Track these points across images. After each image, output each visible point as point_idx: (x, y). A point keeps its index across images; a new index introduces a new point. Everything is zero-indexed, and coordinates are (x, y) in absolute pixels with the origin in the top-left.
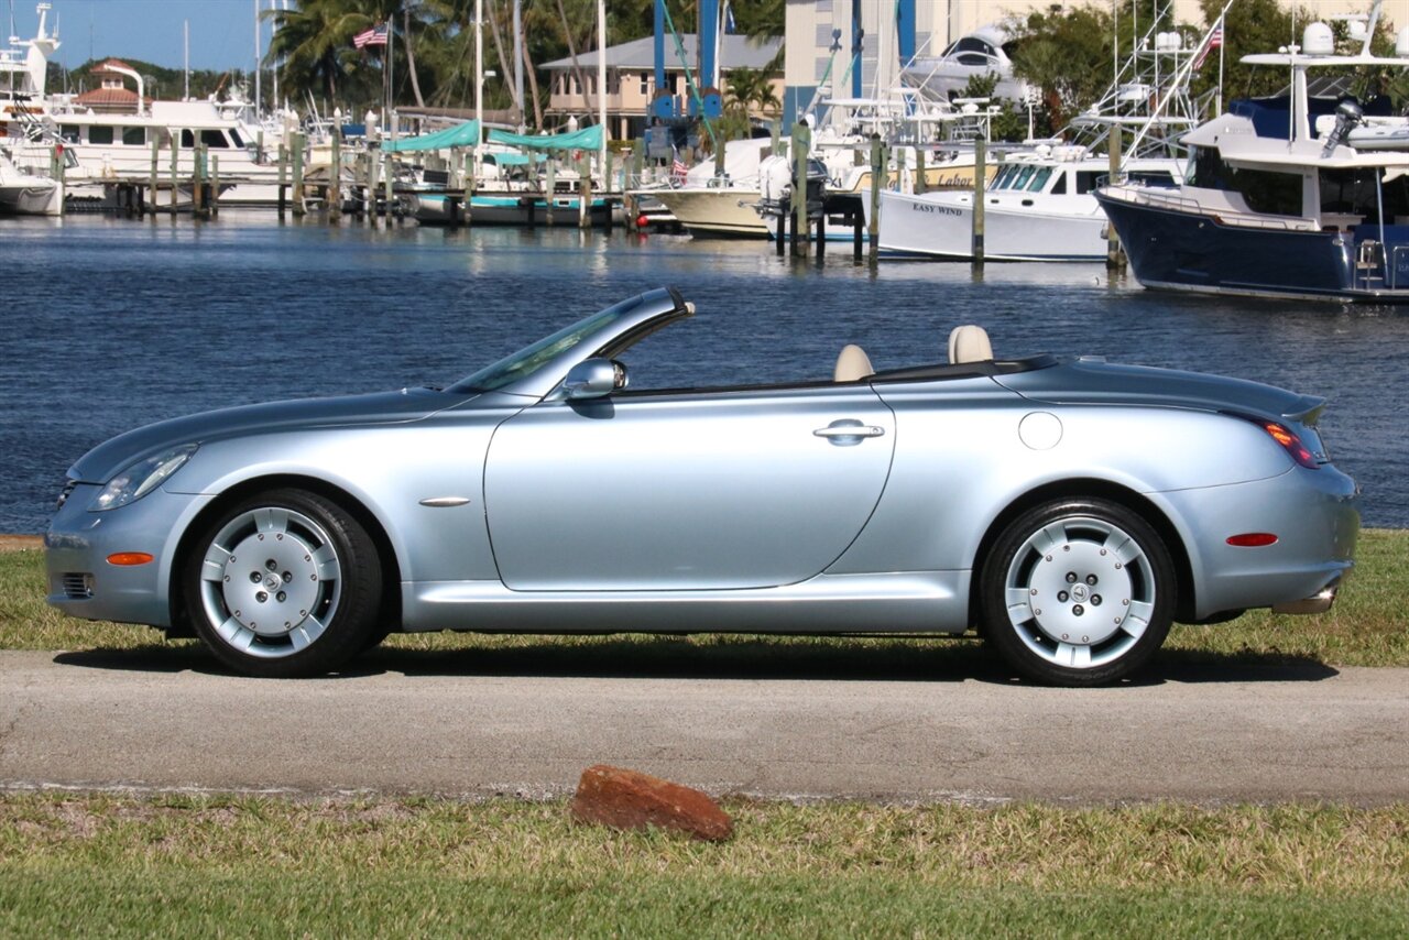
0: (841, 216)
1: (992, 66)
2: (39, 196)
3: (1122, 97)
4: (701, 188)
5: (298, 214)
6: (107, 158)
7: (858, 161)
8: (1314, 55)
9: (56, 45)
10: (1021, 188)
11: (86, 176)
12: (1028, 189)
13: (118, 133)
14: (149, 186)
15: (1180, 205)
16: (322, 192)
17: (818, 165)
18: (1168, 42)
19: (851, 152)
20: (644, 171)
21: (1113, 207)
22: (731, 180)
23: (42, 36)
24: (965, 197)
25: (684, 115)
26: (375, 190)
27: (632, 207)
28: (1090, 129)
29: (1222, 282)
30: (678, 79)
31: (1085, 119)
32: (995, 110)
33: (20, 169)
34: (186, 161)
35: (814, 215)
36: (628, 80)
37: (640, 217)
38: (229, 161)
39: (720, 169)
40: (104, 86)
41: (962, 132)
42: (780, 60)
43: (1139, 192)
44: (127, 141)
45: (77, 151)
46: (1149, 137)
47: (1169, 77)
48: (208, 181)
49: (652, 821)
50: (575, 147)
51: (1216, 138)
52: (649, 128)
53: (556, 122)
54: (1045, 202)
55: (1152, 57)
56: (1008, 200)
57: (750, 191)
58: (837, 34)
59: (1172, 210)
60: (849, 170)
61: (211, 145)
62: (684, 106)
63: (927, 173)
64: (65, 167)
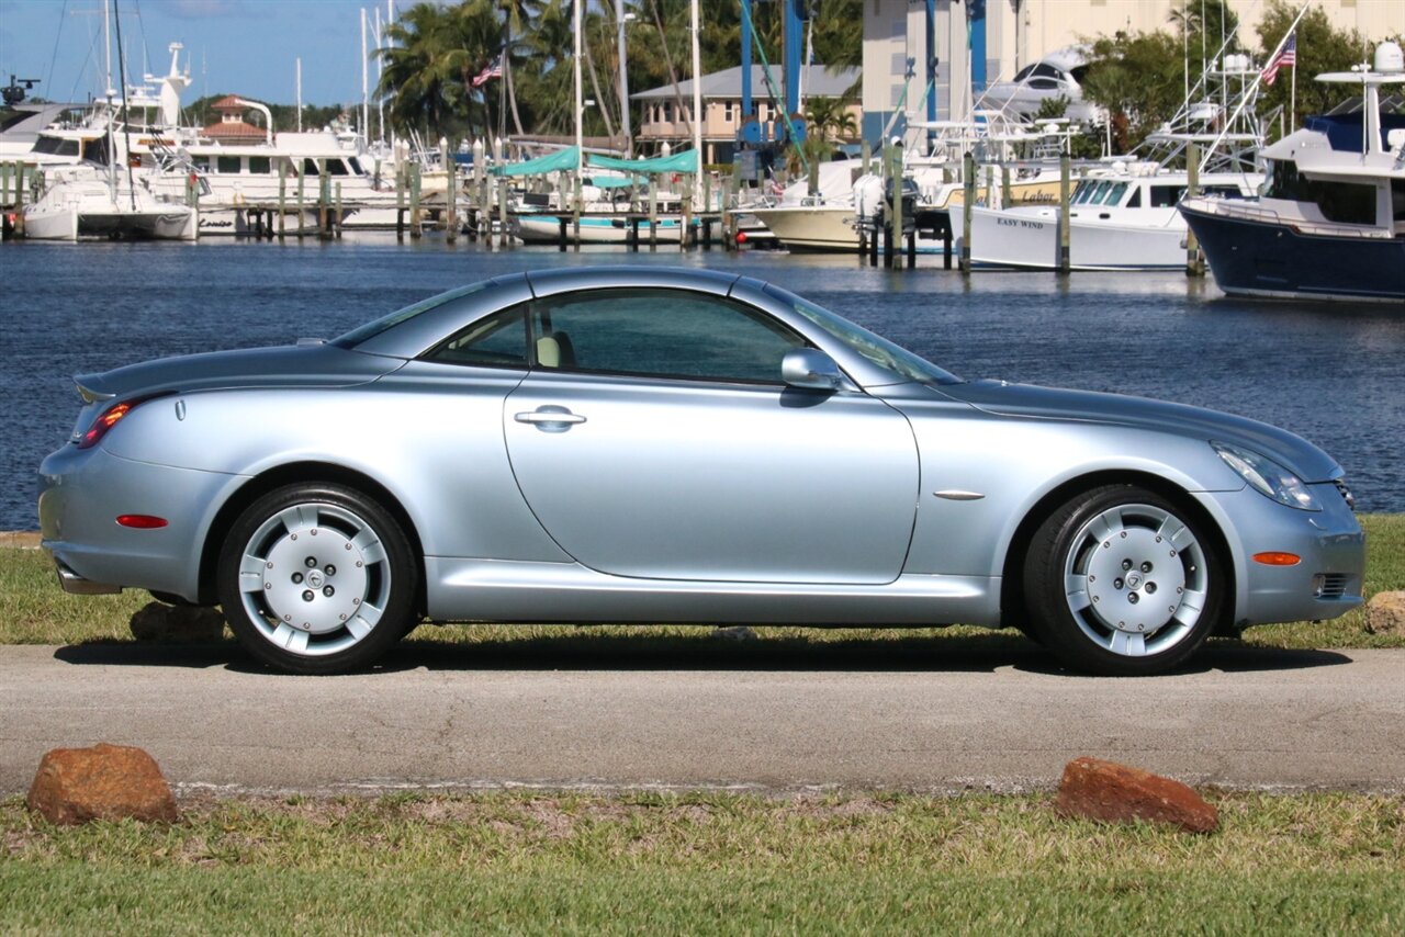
0: (931, 231)
1: (1063, 90)
2: (175, 222)
3: (1192, 116)
4: (796, 206)
5: (415, 236)
6: (237, 186)
7: (947, 179)
8: (1385, 73)
9: (188, 82)
10: (1098, 202)
11: (217, 203)
12: (1105, 203)
13: (245, 163)
14: (277, 211)
15: (1260, 216)
16: (435, 214)
17: (910, 183)
18: (1236, 64)
19: (941, 171)
20: (741, 191)
21: (1194, 218)
22: (823, 198)
23: (174, 73)
24: (1045, 211)
25: (770, 140)
26: (490, 212)
27: (732, 225)
28: (1163, 146)
29: (1300, 287)
30: (760, 107)
31: (1158, 137)
32: (1075, 130)
33: (157, 197)
34: (312, 189)
35: (907, 230)
36: (714, 108)
37: (738, 234)
38: (350, 188)
39: (813, 189)
40: (224, 120)
41: (1044, 150)
42: (858, 87)
43: (1219, 204)
44: (253, 170)
45: (210, 180)
46: (1218, 153)
47: (1236, 97)
48: (332, 207)
49: (1138, 814)
50: (669, 171)
51: (1293, 152)
52: (737, 152)
53: (650, 149)
54: (1121, 215)
55: (1221, 78)
56: (1085, 214)
57: (842, 208)
58: (911, 62)
59: (1252, 221)
60: (939, 187)
61: (334, 173)
62: (771, 131)
63: (1012, 189)
64: (199, 195)
